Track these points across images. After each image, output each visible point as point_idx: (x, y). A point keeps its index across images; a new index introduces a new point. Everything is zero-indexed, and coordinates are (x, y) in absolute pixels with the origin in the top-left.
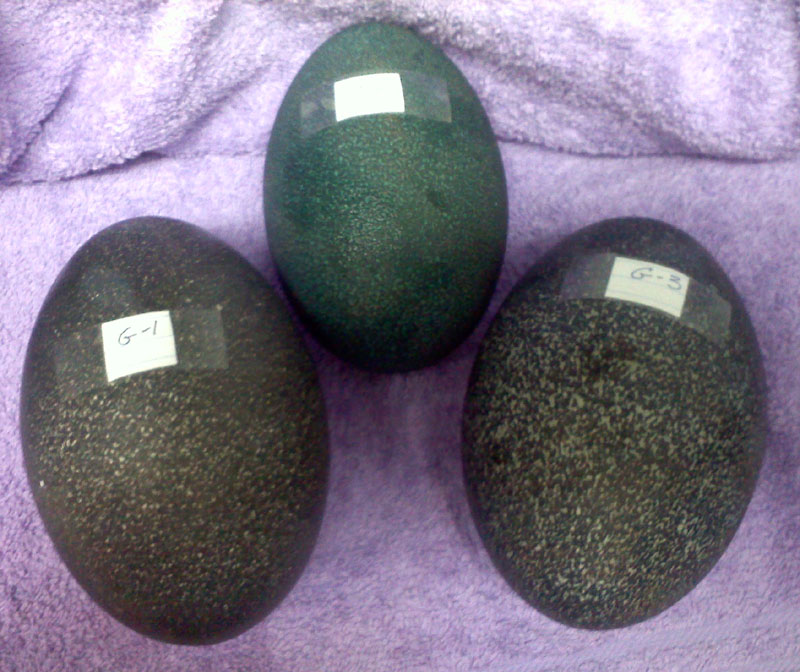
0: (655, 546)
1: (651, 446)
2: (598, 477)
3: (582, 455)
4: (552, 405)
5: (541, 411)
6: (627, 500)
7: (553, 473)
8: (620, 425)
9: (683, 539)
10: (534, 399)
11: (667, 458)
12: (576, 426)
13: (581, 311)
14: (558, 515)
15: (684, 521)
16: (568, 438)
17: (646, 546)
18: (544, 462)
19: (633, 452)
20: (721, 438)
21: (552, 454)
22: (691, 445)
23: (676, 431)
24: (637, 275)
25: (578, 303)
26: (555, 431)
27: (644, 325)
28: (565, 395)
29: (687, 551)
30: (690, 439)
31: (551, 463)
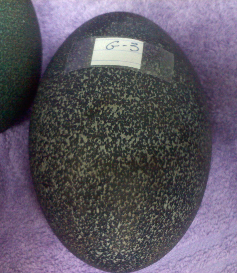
0: (151, 222)
1: (135, 159)
2: (105, 186)
3: (93, 174)
4: (69, 144)
5: (62, 149)
6: (127, 197)
7: (77, 189)
8: (112, 149)
9: (169, 213)
10: (57, 142)
11: (147, 164)
12: (85, 155)
13: (78, 78)
14: (86, 215)
15: (167, 201)
16: (81, 164)
17: (146, 223)
18: (70, 182)
19: (124, 165)
20: (181, 142)
21: (75, 177)
22: (161, 152)
23: (150, 145)
24: (110, 47)
25: (75, 73)
26: (73, 161)
27: (118, 79)
28: (75, 136)
29: (173, 218)
30: (160, 147)
31: (75, 182)
